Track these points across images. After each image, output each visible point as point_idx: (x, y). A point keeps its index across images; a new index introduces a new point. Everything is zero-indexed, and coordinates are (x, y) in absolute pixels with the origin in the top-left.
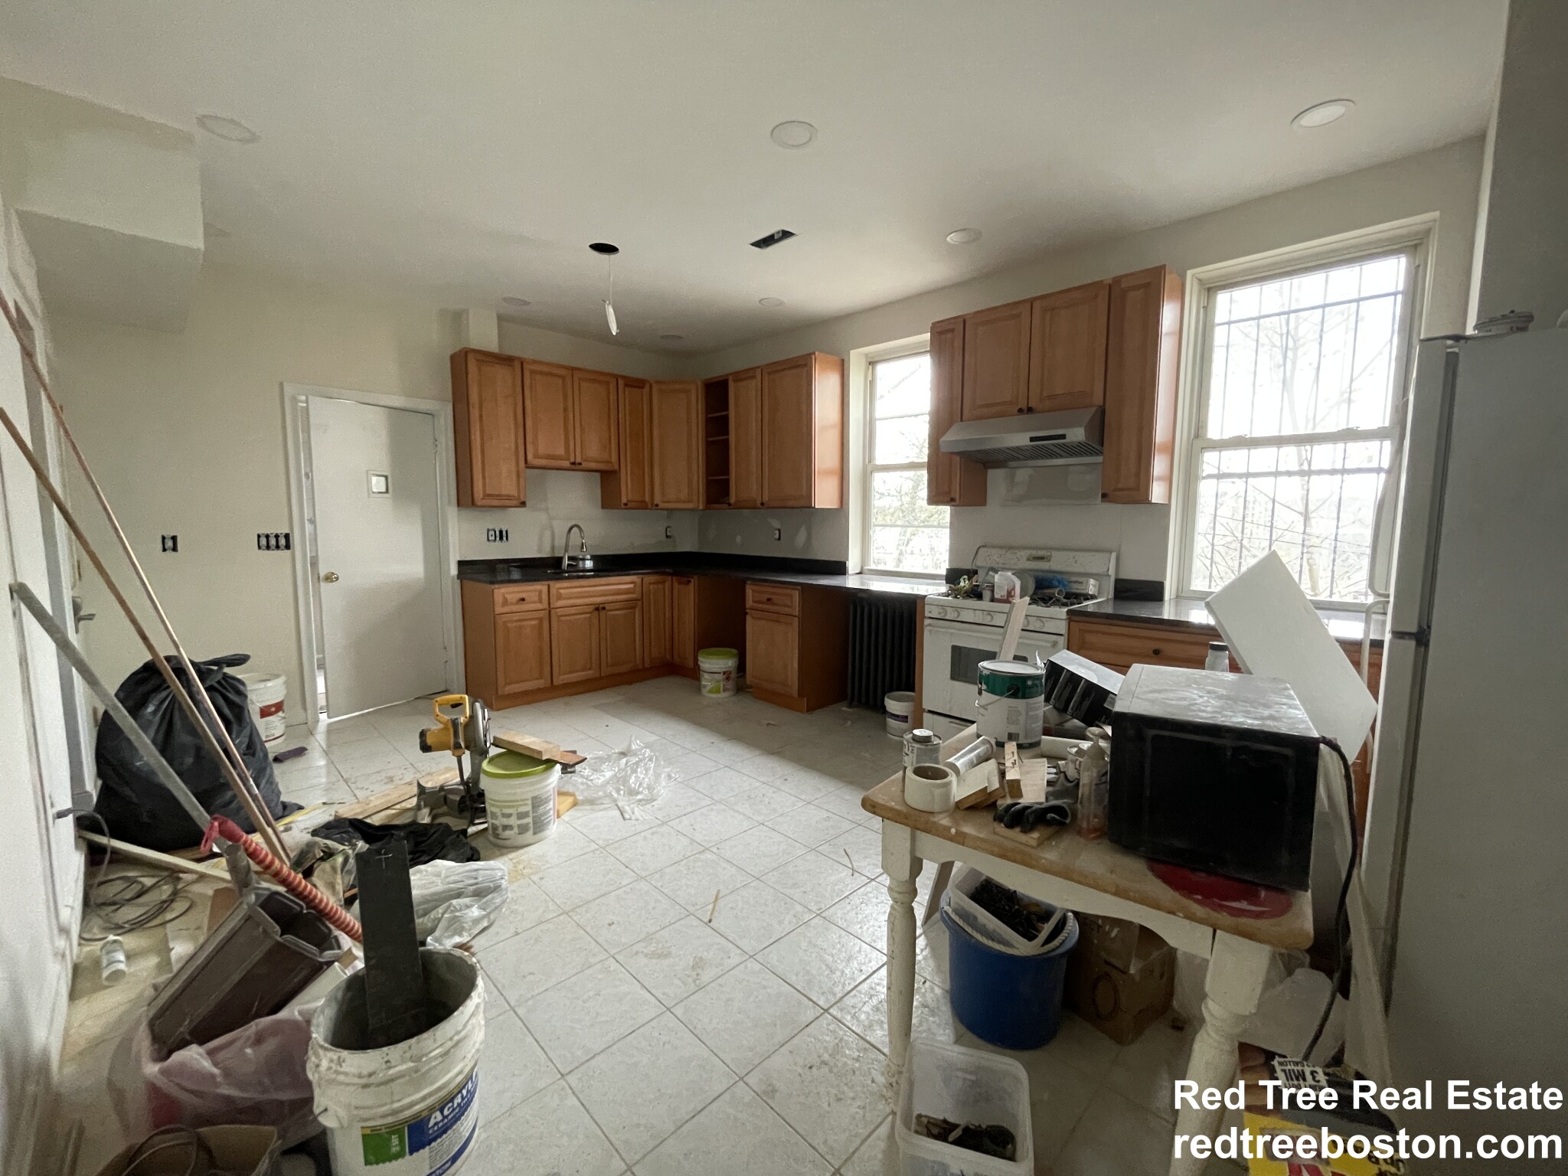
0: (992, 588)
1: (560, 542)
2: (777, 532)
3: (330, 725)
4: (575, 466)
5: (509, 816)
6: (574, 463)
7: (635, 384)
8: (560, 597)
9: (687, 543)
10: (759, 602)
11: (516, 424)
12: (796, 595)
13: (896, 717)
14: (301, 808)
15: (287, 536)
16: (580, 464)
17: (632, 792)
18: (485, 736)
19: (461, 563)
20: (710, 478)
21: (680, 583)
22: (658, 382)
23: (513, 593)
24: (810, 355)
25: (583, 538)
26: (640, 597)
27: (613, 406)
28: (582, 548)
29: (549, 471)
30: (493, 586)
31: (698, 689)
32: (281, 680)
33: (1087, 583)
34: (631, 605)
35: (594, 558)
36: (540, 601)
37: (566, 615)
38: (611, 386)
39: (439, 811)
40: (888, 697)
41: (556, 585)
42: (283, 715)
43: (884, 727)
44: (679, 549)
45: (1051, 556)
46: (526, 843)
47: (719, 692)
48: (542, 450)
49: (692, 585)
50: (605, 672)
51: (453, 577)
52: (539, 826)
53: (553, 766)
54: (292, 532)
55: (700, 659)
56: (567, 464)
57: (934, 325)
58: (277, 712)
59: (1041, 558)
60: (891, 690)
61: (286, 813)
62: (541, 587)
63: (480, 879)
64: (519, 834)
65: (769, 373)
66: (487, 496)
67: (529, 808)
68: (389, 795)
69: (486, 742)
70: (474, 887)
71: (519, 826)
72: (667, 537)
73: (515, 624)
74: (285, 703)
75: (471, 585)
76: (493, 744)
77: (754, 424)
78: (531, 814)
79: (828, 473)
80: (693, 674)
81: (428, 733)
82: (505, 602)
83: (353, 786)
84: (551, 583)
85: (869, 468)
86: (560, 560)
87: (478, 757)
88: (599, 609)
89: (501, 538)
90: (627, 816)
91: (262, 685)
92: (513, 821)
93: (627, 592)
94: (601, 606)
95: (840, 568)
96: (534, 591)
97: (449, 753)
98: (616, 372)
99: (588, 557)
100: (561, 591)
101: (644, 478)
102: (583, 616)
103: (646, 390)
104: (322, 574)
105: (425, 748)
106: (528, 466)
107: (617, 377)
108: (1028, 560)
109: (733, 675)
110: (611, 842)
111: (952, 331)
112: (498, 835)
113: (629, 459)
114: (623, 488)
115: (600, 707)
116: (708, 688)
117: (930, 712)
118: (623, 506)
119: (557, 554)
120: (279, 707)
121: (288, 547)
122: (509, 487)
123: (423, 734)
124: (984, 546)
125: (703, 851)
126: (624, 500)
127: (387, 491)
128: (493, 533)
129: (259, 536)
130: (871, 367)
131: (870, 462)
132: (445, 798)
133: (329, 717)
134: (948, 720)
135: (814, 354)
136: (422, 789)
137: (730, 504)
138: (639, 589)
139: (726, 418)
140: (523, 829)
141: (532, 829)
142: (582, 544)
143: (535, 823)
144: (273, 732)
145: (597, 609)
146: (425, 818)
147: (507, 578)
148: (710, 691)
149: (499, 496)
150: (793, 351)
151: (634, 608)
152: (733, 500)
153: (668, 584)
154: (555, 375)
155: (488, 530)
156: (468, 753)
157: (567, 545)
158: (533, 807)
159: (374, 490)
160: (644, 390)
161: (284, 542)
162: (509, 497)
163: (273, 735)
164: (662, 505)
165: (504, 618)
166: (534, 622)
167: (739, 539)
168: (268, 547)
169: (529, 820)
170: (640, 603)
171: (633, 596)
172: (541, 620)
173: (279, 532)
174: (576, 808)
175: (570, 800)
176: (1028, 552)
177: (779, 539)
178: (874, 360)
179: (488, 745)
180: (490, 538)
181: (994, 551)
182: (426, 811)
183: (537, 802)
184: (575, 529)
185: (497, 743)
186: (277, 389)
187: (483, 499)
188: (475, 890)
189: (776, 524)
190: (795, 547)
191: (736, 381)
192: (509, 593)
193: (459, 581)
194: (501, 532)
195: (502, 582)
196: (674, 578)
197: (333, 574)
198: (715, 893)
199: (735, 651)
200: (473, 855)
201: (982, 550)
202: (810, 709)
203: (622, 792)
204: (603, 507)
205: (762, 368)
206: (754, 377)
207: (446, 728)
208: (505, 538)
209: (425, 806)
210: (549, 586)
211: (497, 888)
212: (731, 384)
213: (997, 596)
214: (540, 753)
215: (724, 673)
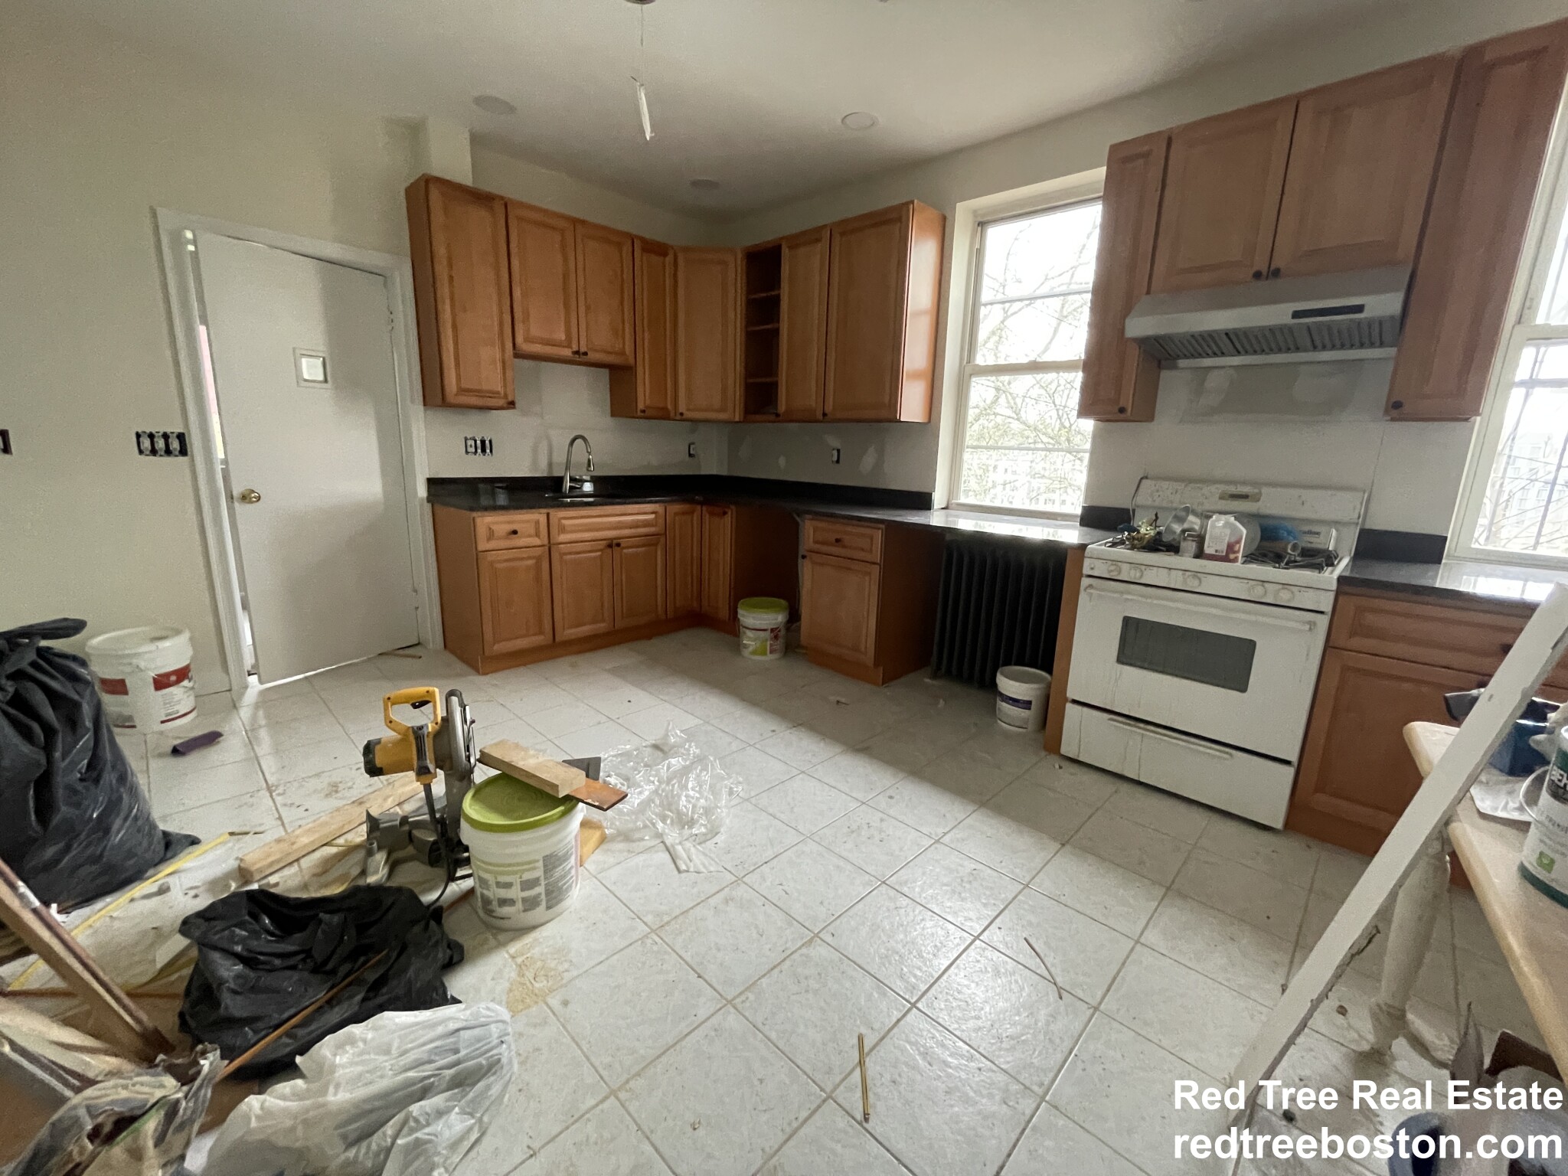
0: (1200, 540)
1: (560, 458)
2: (835, 453)
3: (262, 693)
4: (579, 359)
5: (508, 885)
6: (577, 353)
7: (656, 249)
8: (563, 530)
9: (712, 465)
10: (823, 543)
11: (500, 294)
12: (878, 536)
13: (1015, 702)
14: (194, 841)
15: (181, 437)
16: (585, 354)
17: (684, 822)
18: (468, 749)
19: (431, 482)
20: (751, 381)
21: (711, 514)
22: (686, 249)
23: (502, 523)
24: (907, 204)
25: (589, 453)
26: (663, 532)
27: (627, 276)
28: (589, 465)
29: (544, 363)
30: (475, 514)
31: (737, 648)
32: (185, 637)
33: (1329, 533)
34: (651, 541)
35: (595, 480)
36: (537, 535)
37: (570, 553)
38: (625, 249)
39: (400, 854)
40: (1003, 674)
41: (558, 514)
42: (191, 684)
43: (993, 710)
44: (703, 473)
45: (1260, 494)
46: (534, 923)
47: (765, 654)
48: (535, 331)
49: (728, 519)
50: (619, 624)
51: (422, 499)
52: (555, 895)
53: (575, 805)
54: (189, 431)
55: (741, 612)
56: (567, 353)
57: (1114, 149)
58: (178, 681)
59: (1245, 497)
60: (1007, 663)
61: (169, 855)
62: (538, 516)
63: (463, 1053)
64: (525, 911)
65: (842, 234)
66: (462, 391)
67: (539, 873)
68: (326, 823)
69: (468, 758)
70: (452, 1071)
71: (524, 900)
72: (690, 455)
73: (505, 565)
74: (192, 666)
75: (447, 512)
76: (479, 761)
77: (816, 310)
78: (543, 883)
79: (916, 375)
80: (731, 628)
81: (378, 748)
82: (491, 535)
83: (279, 800)
84: (552, 512)
85: (968, 370)
86: (559, 480)
87: (457, 784)
88: (612, 544)
89: (484, 450)
90: (683, 867)
91: (152, 647)
92: (515, 893)
93: (646, 524)
94: (615, 542)
95: (923, 501)
96: (528, 520)
97: (412, 775)
98: (634, 232)
99: (588, 478)
100: (564, 522)
101: (666, 380)
102: (593, 554)
103: (669, 259)
104: (235, 493)
105: (373, 770)
106: (518, 355)
107: (632, 238)
108: (1221, 498)
109: (783, 632)
110: (666, 919)
111: (1146, 155)
112: (492, 911)
113: (646, 349)
114: (640, 390)
115: (619, 672)
116: (751, 649)
117: (1075, 702)
118: (639, 413)
119: (557, 473)
120: (182, 674)
121: (183, 452)
122: (491, 379)
123: (368, 750)
124: (1146, 478)
125: (811, 941)
126: (641, 406)
127: (326, 381)
128: (473, 443)
129: (138, 436)
130: (980, 228)
131: (969, 362)
132: (410, 833)
133: (261, 682)
134: (1106, 716)
135: (913, 202)
136: (373, 823)
137: (778, 415)
138: (661, 521)
139: (776, 301)
140: (531, 904)
141: (544, 904)
142: (589, 460)
143: (548, 893)
144: (176, 708)
145: (610, 546)
146: (377, 875)
147: (491, 503)
148: (754, 653)
149: (478, 393)
150: (886, 199)
151: (656, 545)
152: (782, 407)
153: (696, 517)
154: (553, 228)
155: (466, 439)
156: (441, 773)
157: (568, 462)
158: (545, 872)
159: (306, 376)
160: (667, 259)
161: (176, 445)
162: (494, 394)
163: (178, 712)
164: (688, 415)
165: (491, 556)
166: (531, 562)
167: (782, 461)
168: (154, 452)
169: (540, 890)
170: (662, 539)
171: (652, 530)
172: (538, 559)
173: (168, 431)
174: (604, 846)
175: (597, 834)
176: (1222, 488)
177: (838, 461)
178: (985, 219)
179: (472, 760)
180: (469, 450)
181: (1165, 484)
182: (380, 857)
183: (552, 862)
184: (579, 441)
185: (485, 759)
186: (147, 222)
187: (456, 395)
188: (454, 1077)
189: (835, 442)
190: (862, 472)
191: (791, 248)
192: (497, 523)
193: (430, 505)
194: (483, 442)
195: (486, 509)
196: (704, 508)
197: (253, 492)
198: (855, 1041)
199: (783, 602)
200: (451, 958)
201: (1144, 481)
202: (888, 679)
203: (668, 822)
204: (613, 415)
205: (832, 228)
206: (818, 240)
207: (404, 740)
208: (488, 451)
209: (380, 848)
210: (548, 515)
211: (493, 1067)
212: (785, 252)
213: (1208, 550)
214: (555, 787)
215: (772, 630)
